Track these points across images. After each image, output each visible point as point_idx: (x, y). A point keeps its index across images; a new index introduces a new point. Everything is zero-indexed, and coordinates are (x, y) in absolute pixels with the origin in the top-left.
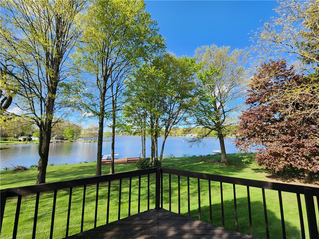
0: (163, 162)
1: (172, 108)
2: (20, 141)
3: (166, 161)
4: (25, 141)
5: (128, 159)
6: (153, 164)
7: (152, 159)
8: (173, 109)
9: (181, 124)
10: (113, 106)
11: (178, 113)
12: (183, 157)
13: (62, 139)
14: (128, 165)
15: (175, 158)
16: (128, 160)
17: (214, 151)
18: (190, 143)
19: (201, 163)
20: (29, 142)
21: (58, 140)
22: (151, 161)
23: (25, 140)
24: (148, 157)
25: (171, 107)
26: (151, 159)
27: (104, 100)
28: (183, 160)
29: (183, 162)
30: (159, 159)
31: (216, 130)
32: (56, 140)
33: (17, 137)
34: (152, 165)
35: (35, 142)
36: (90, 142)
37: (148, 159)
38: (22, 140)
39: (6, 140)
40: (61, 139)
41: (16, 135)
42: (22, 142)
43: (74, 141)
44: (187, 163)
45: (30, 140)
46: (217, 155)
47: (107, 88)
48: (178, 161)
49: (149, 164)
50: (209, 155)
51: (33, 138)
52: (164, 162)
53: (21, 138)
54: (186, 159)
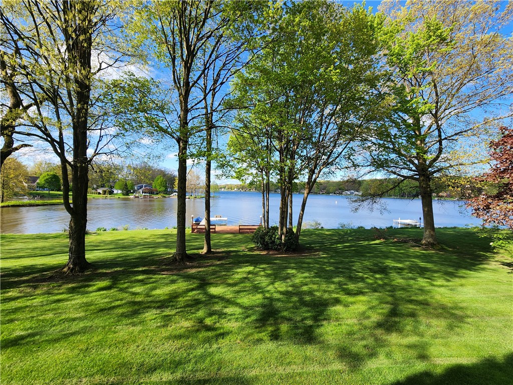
0: (302, 235)
1: (323, 132)
2: (99, 193)
3: (307, 235)
4: (105, 194)
5: (241, 227)
6: (283, 237)
7: (282, 229)
8: (325, 135)
9: (339, 167)
11: (335, 144)
12: (338, 229)
13: (152, 193)
14: (240, 236)
15: (323, 230)
16: (240, 229)
17: (400, 221)
18: (353, 204)
19: (377, 242)
20: (110, 196)
21: (146, 194)
22: (279, 234)
23: (105, 192)
24: (274, 225)
25: (321, 130)
26: (279, 230)
28: (340, 235)
29: (340, 239)
30: (295, 230)
31: (416, 179)
32: (143, 194)
33: (96, 189)
34: (281, 240)
35: (117, 197)
36: (189, 198)
37: (275, 229)
38: (101, 193)
40: (149, 193)
42: (101, 195)
43: (167, 196)
44: (348, 241)
45: (111, 193)
46: (407, 228)
47: (190, 85)
48: (330, 235)
49: (275, 237)
50: (392, 227)
51: (115, 192)
52: (304, 236)
53: (100, 191)
54: (346, 234)
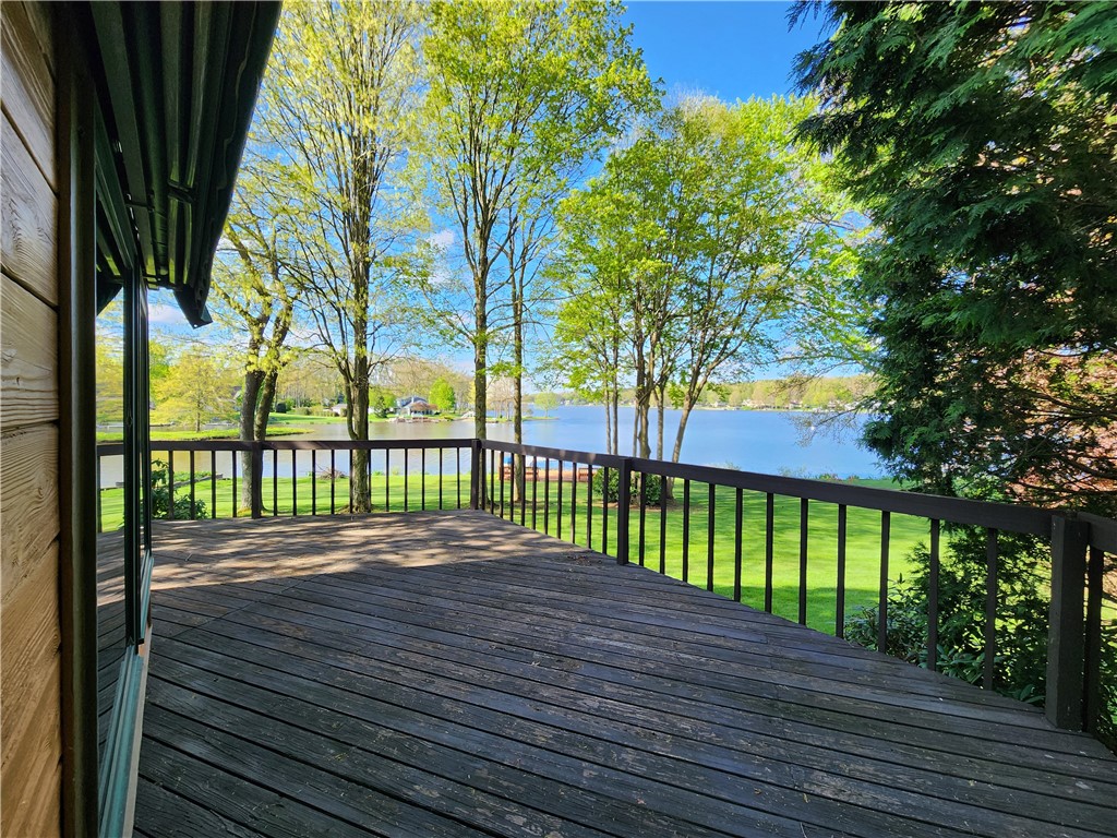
2: (337, 415)
10: (516, 313)
13: (427, 413)
21: (417, 415)
27: (484, 297)
32: (413, 415)
33: (330, 406)
36: (497, 422)
38: (339, 413)
39: (308, 413)
40: (423, 413)
41: (327, 402)
42: (340, 419)
43: (455, 418)
47: (489, 261)
53: (338, 409)
